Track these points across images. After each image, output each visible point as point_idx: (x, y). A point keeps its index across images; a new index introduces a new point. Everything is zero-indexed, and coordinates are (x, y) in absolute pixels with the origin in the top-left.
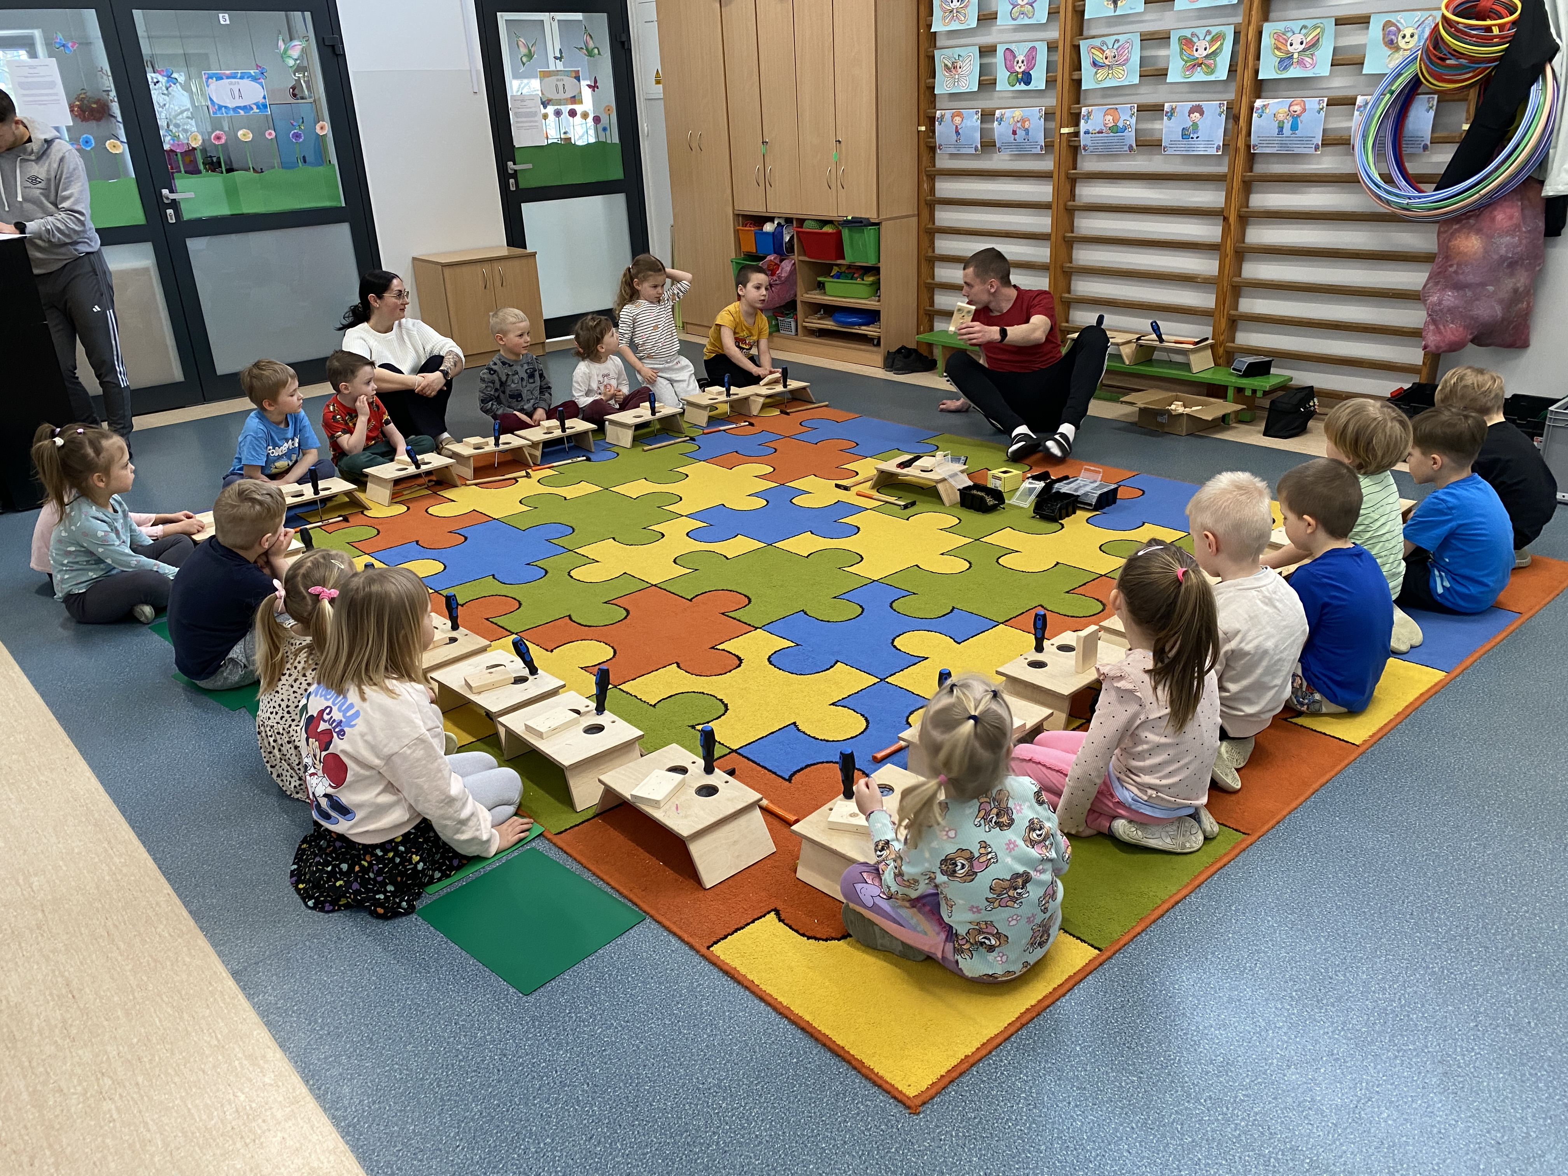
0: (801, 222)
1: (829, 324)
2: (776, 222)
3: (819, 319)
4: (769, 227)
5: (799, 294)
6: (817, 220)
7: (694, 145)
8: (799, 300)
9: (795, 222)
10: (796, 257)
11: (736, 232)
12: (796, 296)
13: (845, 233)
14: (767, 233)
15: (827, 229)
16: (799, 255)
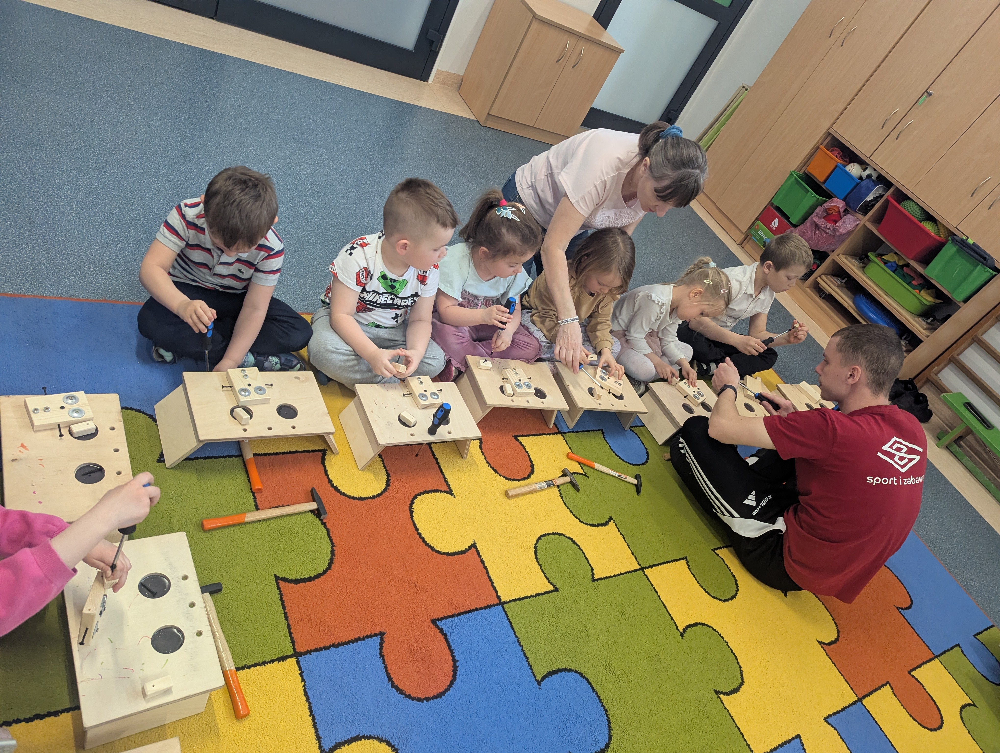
0: (902, 197)
1: (846, 300)
2: (868, 172)
3: (838, 286)
4: (854, 169)
5: (837, 251)
6: (923, 209)
7: (836, 34)
8: (833, 256)
9: (892, 190)
10: (865, 221)
11: (817, 148)
12: (833, 251)
13: (950, 250)
14: (848, 175)
15: (928, 226)
16: (868, 220)
